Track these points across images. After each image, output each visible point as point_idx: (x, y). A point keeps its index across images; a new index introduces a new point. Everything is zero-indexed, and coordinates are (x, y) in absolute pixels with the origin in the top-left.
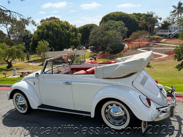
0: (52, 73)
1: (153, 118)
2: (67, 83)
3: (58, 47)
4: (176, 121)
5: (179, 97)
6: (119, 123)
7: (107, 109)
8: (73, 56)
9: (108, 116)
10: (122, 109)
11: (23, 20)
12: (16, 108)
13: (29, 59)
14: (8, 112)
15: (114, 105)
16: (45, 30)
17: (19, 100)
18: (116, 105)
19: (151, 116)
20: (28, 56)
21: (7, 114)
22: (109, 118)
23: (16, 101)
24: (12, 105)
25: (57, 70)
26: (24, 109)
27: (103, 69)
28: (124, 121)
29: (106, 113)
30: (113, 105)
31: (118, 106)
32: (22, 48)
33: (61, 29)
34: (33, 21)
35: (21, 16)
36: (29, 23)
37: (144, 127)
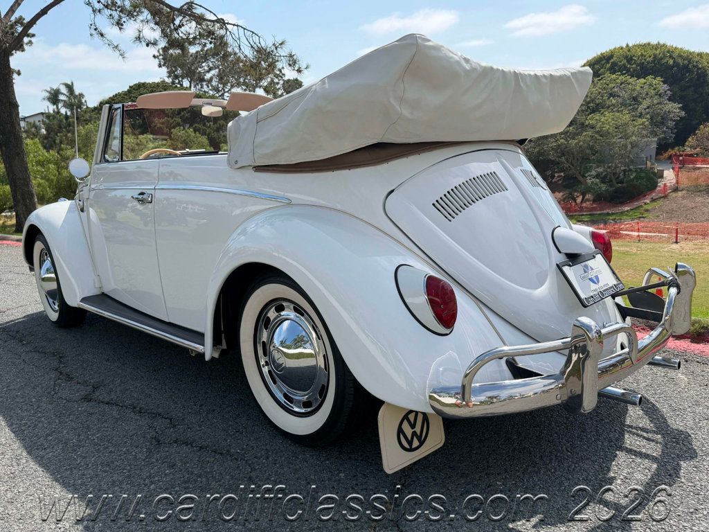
1: (435, 391)
6: (304, 405)
7: (266, 328)
9: (267, 362)
10: (315, 329)
11: (260, 51)
15: (289, 309)
17: (43, 269)
18: (295, 309)
22: (270, 373)
27: (257, 122)
28: (321, 395)
29: (260, 347)
30: (283, 308)
31: (303, 315)
34: (291, 56)
35: (256, 39)
36: (278, 61)
37: (407, 446)
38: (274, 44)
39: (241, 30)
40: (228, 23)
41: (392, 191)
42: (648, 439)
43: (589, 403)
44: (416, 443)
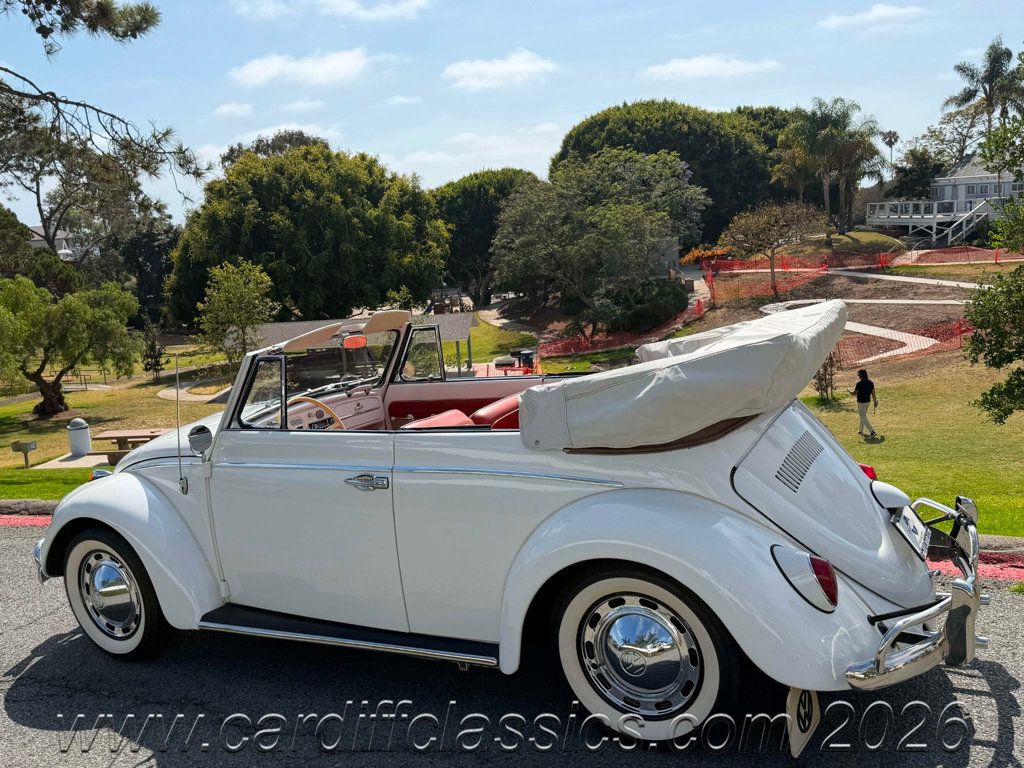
0: (284, 427)
1: (850, 669)
2: (368, 481)
3: (317, 299)
4: (980, 693)
5: (1000, 561)
6: (658, 706)
7: (593, 626)
8: (398, 332)
9: (594, 666)
10: (677, 621)
11: (126, 145)
12: (81, 629)
13: (158, 363)
14: (35, 652)
15: (632, 603)
16: (251, 206)
17: (99, 578)
18: (642, 602)
19: (839, 662)
20: (152, 348)
21: (29, 659)
22: (600, 676)
23: (85, 588)
24: (59, 614)
25: (314, 411)
26: (125, 630)
27: (566, 400)
28: (685, 692)
29: (584, 649)
30: (622, 602)
31: (655, 608)
32: (123, 306)
33: (338, 199)
34: (181, 151)
35: (118, 126)
36: (162, 161)
37: (803, 727)
38: (154, 136)
39: (92, 114)
40: (66, 102)
41: (734, 469)
42: (970, 676)
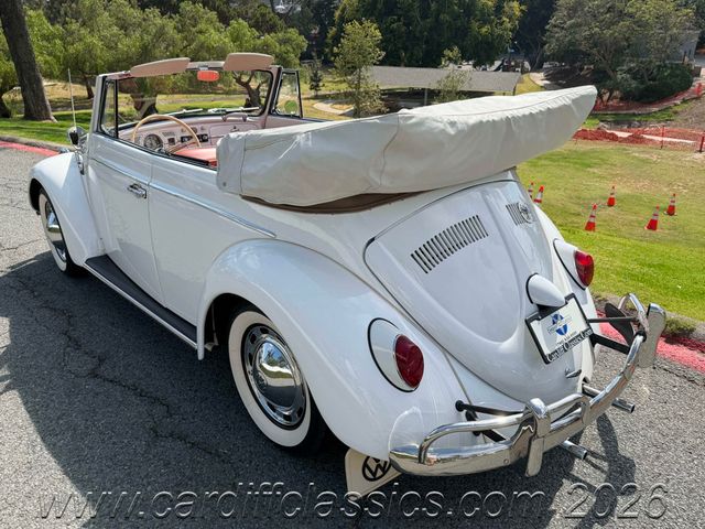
3: (420, 52)
6: (286, 417)
7: (252, 343)
15: (272, 335)
20: (316, 75)
27: (245, 149)
28: (298, 415)
29: (247, 358)
30: (267, 332)
37: (370, 476)
41: (373, 240)
42: (593, 465)
43: (533, 467)
44: (379, 473)
